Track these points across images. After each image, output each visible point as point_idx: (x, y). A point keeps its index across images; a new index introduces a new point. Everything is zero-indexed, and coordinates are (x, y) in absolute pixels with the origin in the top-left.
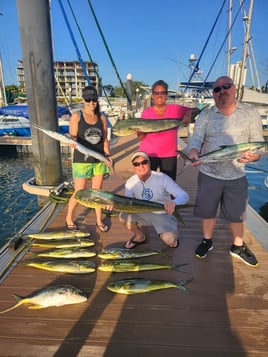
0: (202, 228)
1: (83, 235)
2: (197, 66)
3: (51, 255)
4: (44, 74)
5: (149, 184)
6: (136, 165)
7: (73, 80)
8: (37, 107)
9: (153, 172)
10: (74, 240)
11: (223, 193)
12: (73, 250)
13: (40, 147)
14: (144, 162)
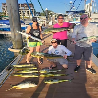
0: (76, 62)
1: (33, 65)
2: (73, 6)
3: (22, 72)
4: (15, 11)
5: (57, 49)
6: (52, 43)
7: (24, 10)
8: (13, 22)
9: (58, 45)
10: (30, 67)
11: (84, 52)
12: (30, 70)
13: (15, 36)
14: (55, 42)
